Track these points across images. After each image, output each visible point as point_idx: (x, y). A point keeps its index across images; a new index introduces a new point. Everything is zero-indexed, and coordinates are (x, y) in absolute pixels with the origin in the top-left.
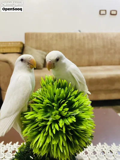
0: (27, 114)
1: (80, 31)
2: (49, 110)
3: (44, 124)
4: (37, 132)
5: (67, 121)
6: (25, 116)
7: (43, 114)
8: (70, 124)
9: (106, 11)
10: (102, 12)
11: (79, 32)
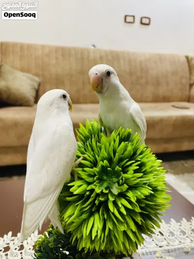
0: (73, 186)
1: (94, 46)
2: (105, 177)
3: (103, 199)
5: (139, 193)
6: (71, 190)
8: (145, 197)
9: (134, 17)
10: (129, 19)
11: (92, 47)
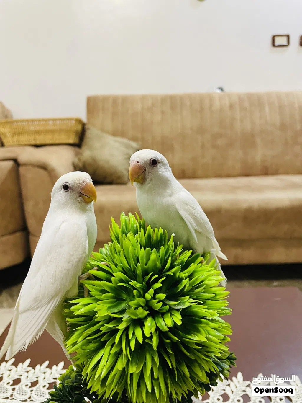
0: (77, 303)
3: (112, 326)
4: (97, 344)
6: (72, 308)
7: (110, 305)
8: (168, 330)
9: (288, 36)
